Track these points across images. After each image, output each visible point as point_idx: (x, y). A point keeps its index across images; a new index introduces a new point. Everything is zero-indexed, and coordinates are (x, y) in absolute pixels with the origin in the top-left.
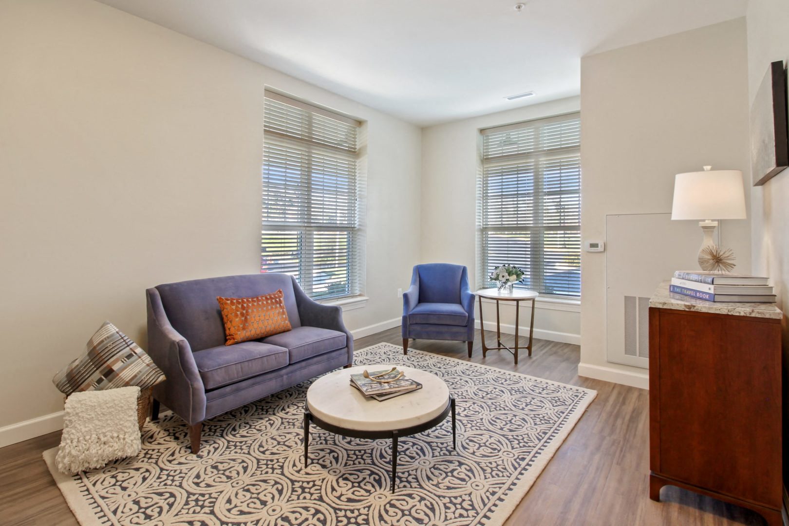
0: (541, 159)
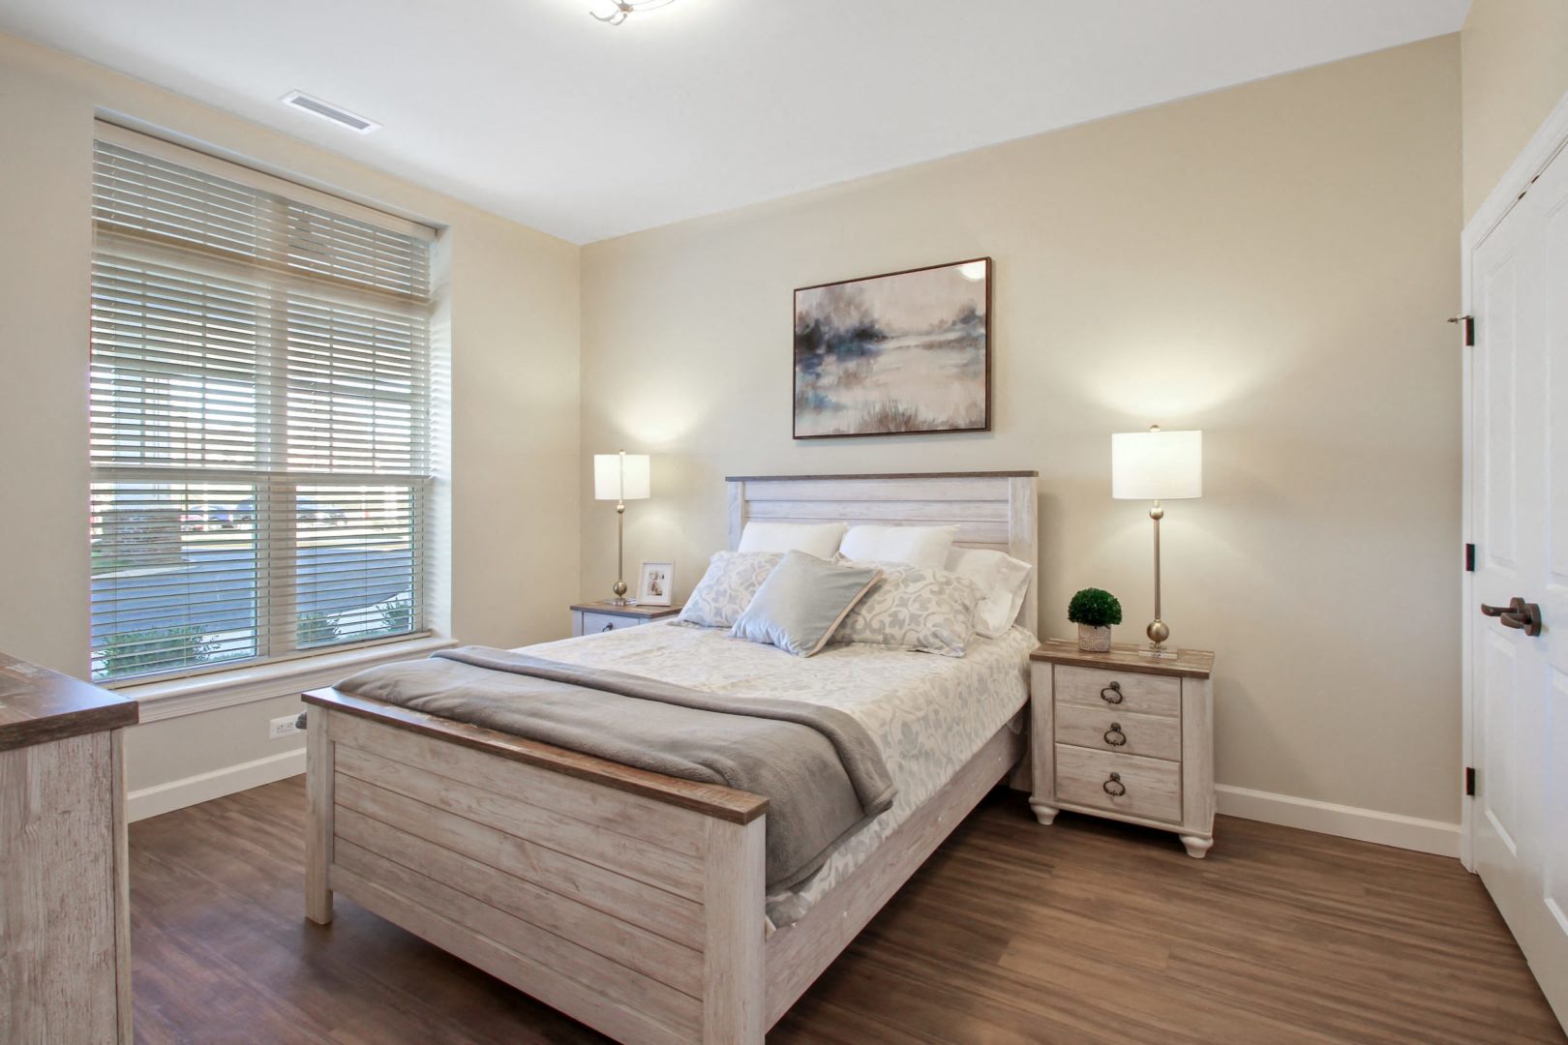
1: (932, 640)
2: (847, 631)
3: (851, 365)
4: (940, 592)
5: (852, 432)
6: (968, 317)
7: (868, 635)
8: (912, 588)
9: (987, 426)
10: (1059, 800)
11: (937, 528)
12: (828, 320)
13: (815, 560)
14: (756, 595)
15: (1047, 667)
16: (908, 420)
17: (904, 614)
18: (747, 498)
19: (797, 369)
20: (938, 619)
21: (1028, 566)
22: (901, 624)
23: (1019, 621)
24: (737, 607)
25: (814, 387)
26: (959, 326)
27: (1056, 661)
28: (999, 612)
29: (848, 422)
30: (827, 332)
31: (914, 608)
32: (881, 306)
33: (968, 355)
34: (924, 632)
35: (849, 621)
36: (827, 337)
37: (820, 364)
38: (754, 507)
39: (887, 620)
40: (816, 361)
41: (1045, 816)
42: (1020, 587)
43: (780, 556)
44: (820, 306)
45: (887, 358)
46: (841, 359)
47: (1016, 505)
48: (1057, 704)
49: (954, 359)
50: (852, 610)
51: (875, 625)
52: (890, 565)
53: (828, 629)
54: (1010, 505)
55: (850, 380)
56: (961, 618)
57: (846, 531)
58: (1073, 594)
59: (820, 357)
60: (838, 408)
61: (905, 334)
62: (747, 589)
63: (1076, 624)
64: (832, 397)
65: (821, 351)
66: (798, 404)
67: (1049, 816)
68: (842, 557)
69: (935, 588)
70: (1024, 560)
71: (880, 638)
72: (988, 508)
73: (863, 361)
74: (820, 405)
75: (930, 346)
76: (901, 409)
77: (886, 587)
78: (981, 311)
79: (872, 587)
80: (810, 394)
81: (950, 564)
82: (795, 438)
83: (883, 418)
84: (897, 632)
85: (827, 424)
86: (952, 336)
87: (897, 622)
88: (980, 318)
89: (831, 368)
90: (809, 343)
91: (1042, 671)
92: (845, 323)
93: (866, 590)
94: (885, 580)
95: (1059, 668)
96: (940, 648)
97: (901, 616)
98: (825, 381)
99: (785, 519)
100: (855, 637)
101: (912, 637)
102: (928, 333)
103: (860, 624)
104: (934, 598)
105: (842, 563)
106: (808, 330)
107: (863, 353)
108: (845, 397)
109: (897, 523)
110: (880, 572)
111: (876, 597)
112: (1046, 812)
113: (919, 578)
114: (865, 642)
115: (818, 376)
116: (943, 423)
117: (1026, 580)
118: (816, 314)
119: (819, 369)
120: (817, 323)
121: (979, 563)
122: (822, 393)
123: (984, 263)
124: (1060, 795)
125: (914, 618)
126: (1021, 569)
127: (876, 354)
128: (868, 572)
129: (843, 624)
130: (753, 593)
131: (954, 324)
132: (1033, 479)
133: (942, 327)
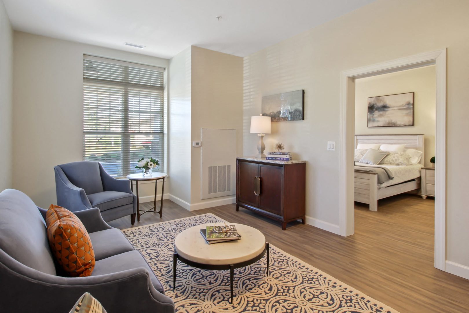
0: (129, 89)
1: (400, 163)
2: (383, 162)
3: (381, 113)
4: (401, 156)
5: (381, 126)
6: (409, 104)
7: (387, 162)
8: (396, 155)
9: (413, 125)
10: (427, 194)
11: (401, 145)
12: (376, 104)
13: (376, 150)
14: (364, 156)
15: (424, 170)
16: (394, 124)
17: (394, 159)
18: (357, 139)
19: (369, 113)
20: (401, 160)
21: (421, 152)
22: (394, 161)
23: (420, 163)
24: (360, 158)
25: (373, 117)
26: (407, 105)
27: (426, 169)
28: (415, 160)
29: (381, 124)
30: (375, 106)
31: (396, 158)
32: (388, 101)
33: (408, 111)
34: (398, 162)
35: (383, 160)
36: (376, 107)
37: (374, 112)
38: (359, 141)
39: (391, 160)
40: (373, 112)
41: (424, 197)
42: (420, 156)
43: (368, 149)
44: (374, 101)
45: (389, 112)
46: (379, 111)
47: (419, 141)
48: (427, 177)
49: (405, 112)
50: (384, 158)
51: (388, 161)
52: (391, 151)
53: (379, 161)
54: (418, 140)
55: (381, 116)
56: (406, 160)
57: (380, 145)
58: (432, 157)
59: (374, 111)
60: (378, 121)
61: (394, 107)
62: (361, 155)
63: (432, 163)
64: (377, 119)
65: (374, 110)
66: (369, 120)
67: (425, 197)
68: (380, 150)
69: (401, 155)
70: (420, 151)
71: (389, 163)
72: (412, 141)
73: (384, 112)
74: (374, 121)
75: (400, 109)
76: (393, 121)
77: (391, 155)
78: (412, 102)
79: (387, 155)
80: (372, 119)
81: (404, 151)
82: (368, 127)
83: (389, 123)
84: (393, 162)
85: (375, 124)
86: (405, 107)
87: (392, 160)
88: (411, 104)
89: (376, 113)
90: (371, 108)
91: (423, 171)
92: (380, 104)
93: (386, 155)
94: (390, 154)
95: (427, 170)
96: (401, 165)
97: (393, 159)
98: (375, 116)
99: (366, 143)
100: (384, 163)
101: (396, 163)
102: (400, 106)
103: (385, 161)
104: (400, 157)
105: (381, 151)
106: (371, 106)
107: (384, 110)
108: (380, 119)
109: (392, 144)
110: (389, 152)
111: (388, 156)
112: (424, 196)
113: (397, 153)
114: (386, 164)
115: (373, 115)
116: (403, 124)
117: (421, 155)
118: (373, 103)
119: (374, 114)
120: (373, 105)
121: (410, 152)
122: (374, 118)
123: (412, 93)
124: (427, 193)
125: (396, 160)
126: (420, 153)
127: (387, 111)
128: (386, 152)
129: (382, 161)
130: (363, 156)
131: (405, 105)
132: (423, 136)
133: (402, 106)
